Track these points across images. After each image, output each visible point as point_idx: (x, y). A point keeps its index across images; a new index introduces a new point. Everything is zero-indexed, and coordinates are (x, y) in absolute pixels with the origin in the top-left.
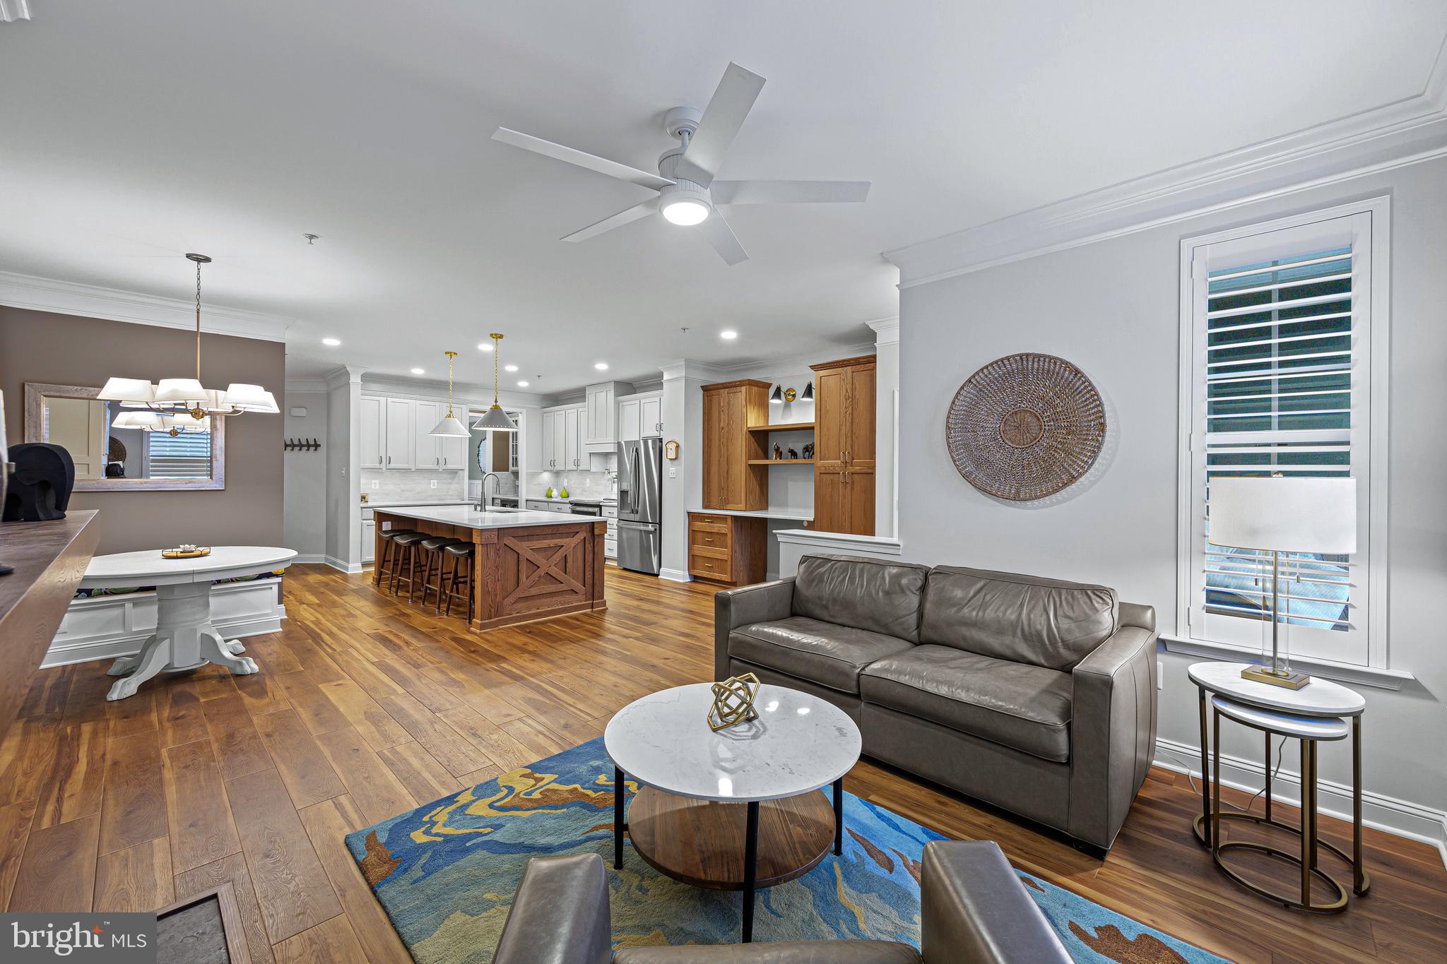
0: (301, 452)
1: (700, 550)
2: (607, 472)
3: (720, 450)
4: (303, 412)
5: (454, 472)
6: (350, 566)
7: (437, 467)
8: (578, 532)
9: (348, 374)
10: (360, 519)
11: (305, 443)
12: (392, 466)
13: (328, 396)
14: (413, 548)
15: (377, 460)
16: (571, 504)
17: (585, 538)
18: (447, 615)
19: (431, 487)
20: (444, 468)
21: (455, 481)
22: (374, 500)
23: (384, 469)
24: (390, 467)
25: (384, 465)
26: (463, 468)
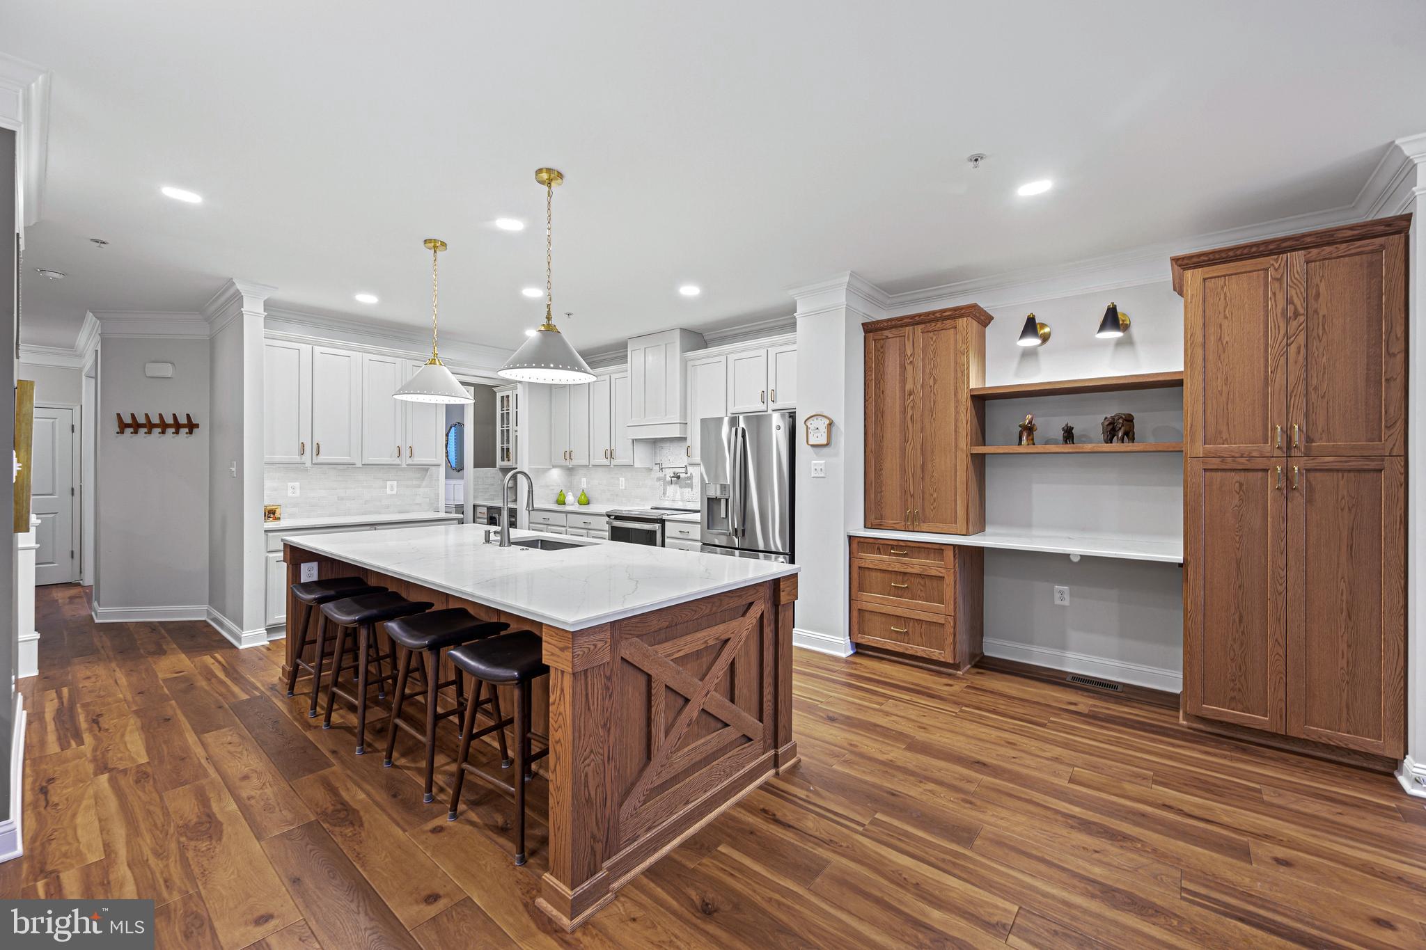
0: (164, 437)
1: (873, 600)
2: (657, 468)
3: (904, 430)
4: (167, 370)
5: (424, 469)
6: (245, 634)
7: (397, 461)
8: (751, 604)
9: (238, 298)
10: (263, 549)
11: (170, 421)
12: (322, 458)
13: (212, 344)
14: (363, 634)
15: (296, 448)
16: (609, 516)
17: (762, 614)
18: (455, 816)
19: (388, 493)
20: (409, 461)
21: (424, 483)
22: (292, 516)
23: (308, 465)
24: (318, 461)
25: (309, 458)
26: (439, 463)
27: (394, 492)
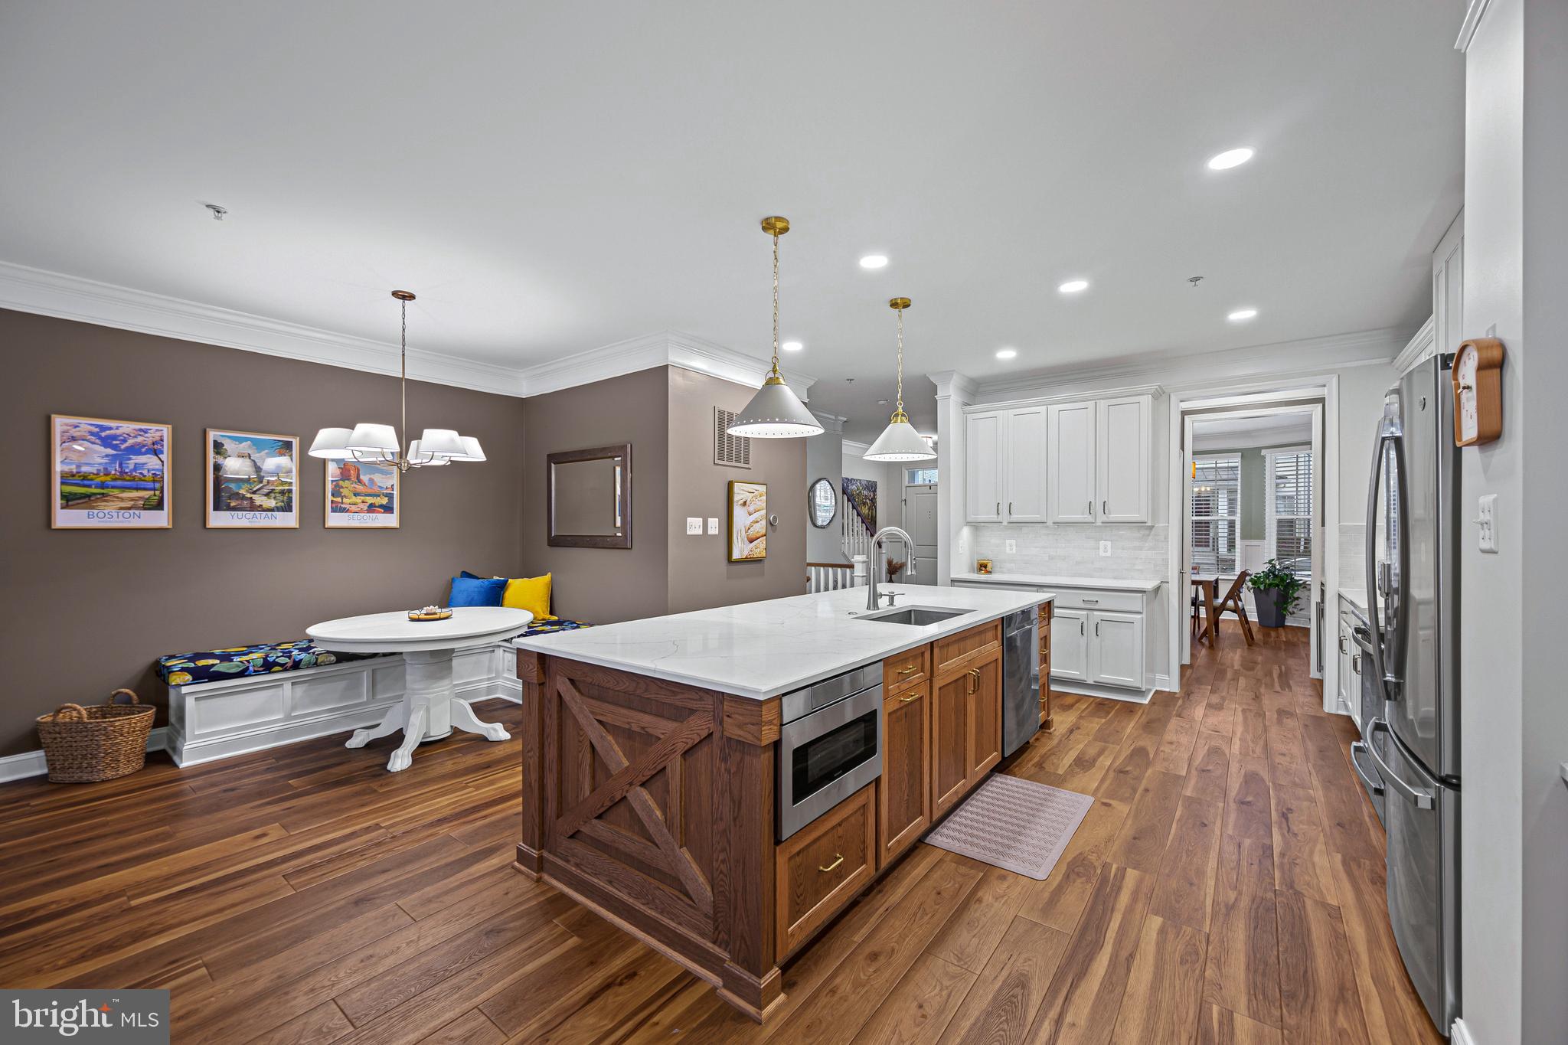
8: (692, 712)
9: (931, 388)
17: (711, 736)
19: (1101, 554)
20: (1105, 518)
21: (1145, 545)
22: (1010, 571)
23: (1005, 523)
24: (1011, 520)
25: (1004, 518)
26: (1144, 519)
27: (1109, 554)
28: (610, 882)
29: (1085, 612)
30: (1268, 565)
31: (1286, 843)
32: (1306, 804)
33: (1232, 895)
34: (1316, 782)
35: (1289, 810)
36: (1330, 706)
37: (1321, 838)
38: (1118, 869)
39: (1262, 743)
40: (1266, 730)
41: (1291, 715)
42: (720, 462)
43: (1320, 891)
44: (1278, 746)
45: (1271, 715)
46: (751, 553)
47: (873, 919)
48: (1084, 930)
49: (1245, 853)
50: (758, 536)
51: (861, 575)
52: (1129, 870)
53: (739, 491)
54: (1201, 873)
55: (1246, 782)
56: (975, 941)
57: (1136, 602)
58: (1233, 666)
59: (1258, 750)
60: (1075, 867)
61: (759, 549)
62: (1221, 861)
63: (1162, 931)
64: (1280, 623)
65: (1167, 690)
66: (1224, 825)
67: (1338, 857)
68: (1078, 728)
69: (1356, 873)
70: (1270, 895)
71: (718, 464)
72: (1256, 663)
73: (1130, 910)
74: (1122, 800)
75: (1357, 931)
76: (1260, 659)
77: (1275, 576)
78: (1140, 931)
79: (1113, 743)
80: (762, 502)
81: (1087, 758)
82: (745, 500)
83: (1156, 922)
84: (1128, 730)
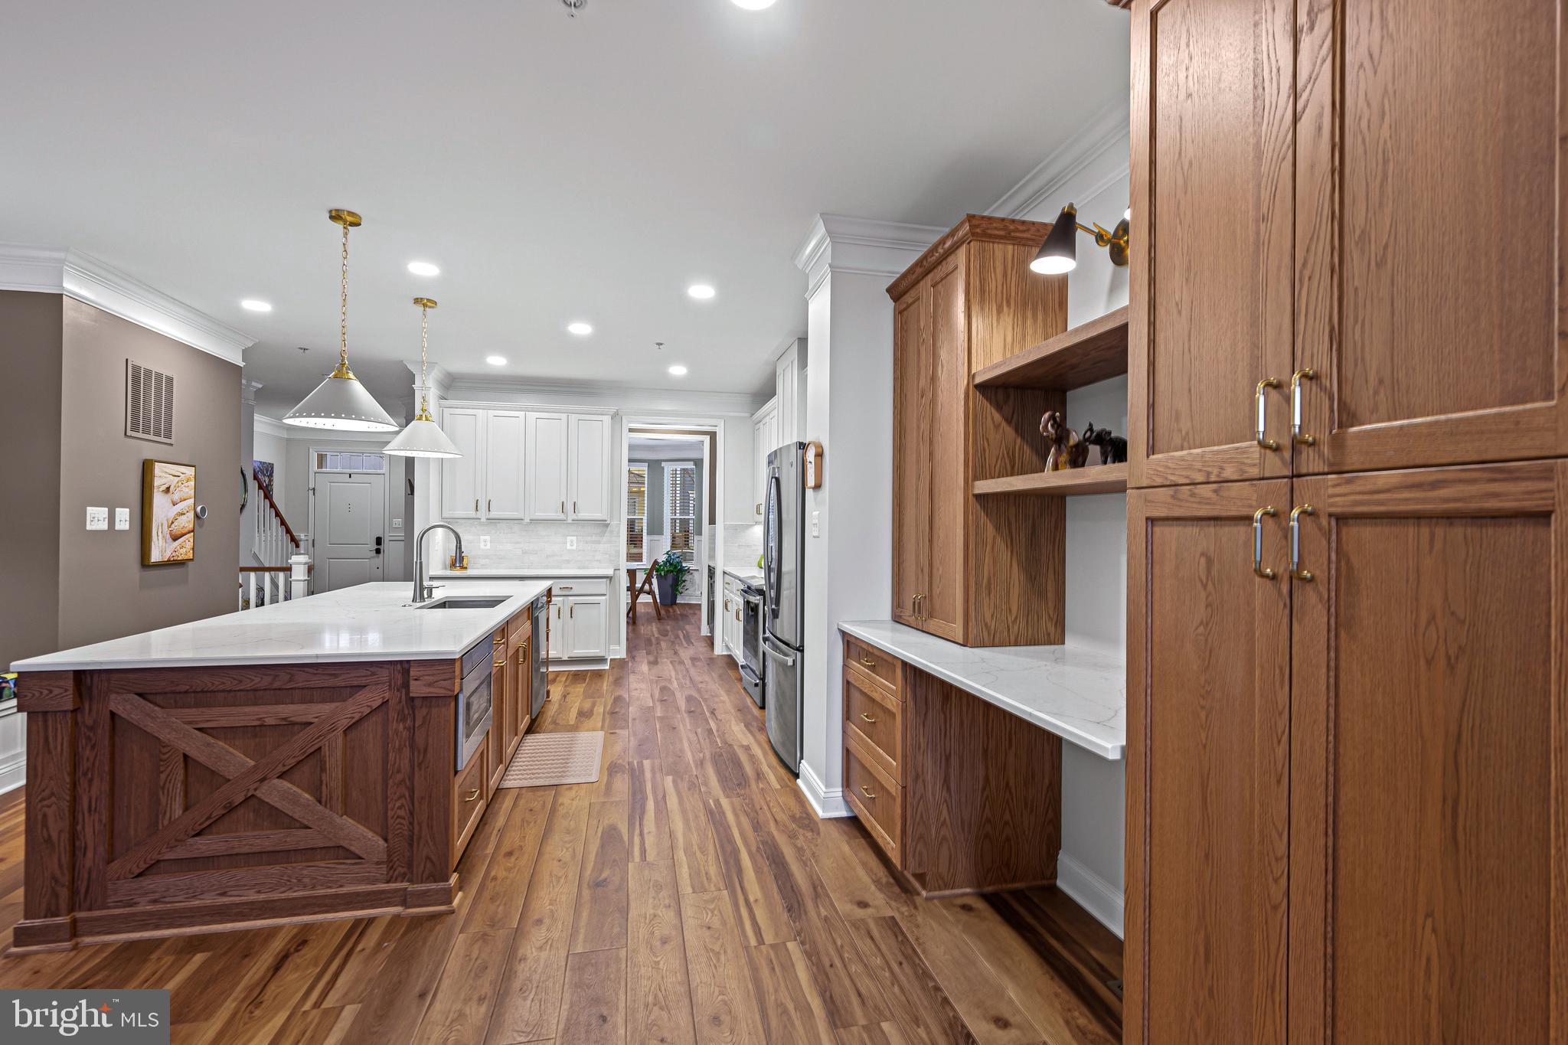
7: (562, 516)
12: (494, 514)
15: (469, 505)
19: (568, 548)
20: (575, 517)
21: (605, 539)
22: (484, 566)
23: (483, 520)
24: (491, 516)
25: (483, 514)
26: (604, 518)
27: (574, 548)
28: (224, 894)
29: (561, 599)
30: (666, 555)
31: (717, 724)
32: (721, 705)
33: (701, 755)
34: (722, 692)
35: (714, 709)
36: (719, 650)
37: (733, 719)
38: (638, 763)
39: (688, 678)
40: (688, 671)
41: (698, 659)
42: (134, 434)
43: (739, 741)
44: (697, 679)
45: (688, 662)
46: (174, 554)
47: (493, 838)
48: (634, 794)
49: (700, 736)
50: (183, 532)
51: (302, 578)
52: (644, 761)
53: (160, 474)
54: (682, 750)
55: (688, 701)
56: (572, 823)
57: (602, 586)
58: (654, 636)
59: (688, 682)
60: (612, 769)
61: (184, 549)
62: (690, 743)
63: (674, 781)
64: (674, 603)
65: (619, 657)
66: (684, 725)
67: (743, 724)
68: (568, 694)
69: (752, 729)
70: (718, 750)
71: (131, 437)
72: (667, 631)
73: (653, 778)
74: (622, 728)
75: (757, 751)
76: (668, 628)
77: (671, 564)
78: (663, 785)
79: (598, 698)
80: (189, 489)
81: (586, 710)
82: (167, 486)
83: (669, 779)
84: (605, 688)
